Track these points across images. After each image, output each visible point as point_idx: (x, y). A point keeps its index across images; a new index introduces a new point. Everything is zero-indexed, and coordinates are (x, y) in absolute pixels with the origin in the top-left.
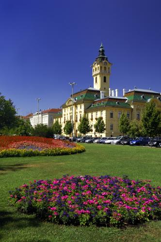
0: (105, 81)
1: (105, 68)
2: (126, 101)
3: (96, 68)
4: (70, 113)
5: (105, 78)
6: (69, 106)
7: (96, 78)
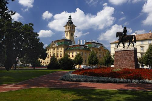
0: (72, 35)
1: (72, 28)
2: (88, 47)
3: (67, 28)
4: (53, 52)
5: (72, 33)
6: (52, 48)
7: (67, 33)
